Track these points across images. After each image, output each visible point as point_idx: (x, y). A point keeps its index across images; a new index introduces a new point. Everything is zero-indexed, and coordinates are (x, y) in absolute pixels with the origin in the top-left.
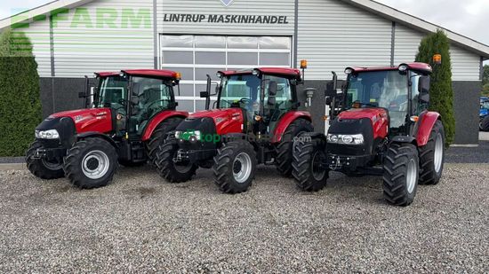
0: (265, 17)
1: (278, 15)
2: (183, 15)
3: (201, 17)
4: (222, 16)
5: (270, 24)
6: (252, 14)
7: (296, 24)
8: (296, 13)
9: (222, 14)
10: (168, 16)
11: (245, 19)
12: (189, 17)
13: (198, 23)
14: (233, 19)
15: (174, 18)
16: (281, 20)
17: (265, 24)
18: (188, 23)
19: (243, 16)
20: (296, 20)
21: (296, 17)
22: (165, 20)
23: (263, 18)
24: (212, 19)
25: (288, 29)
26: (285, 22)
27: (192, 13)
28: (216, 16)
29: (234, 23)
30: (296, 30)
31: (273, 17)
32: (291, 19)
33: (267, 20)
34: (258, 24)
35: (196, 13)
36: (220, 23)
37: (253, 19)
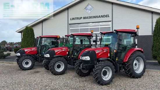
0: (101, 16)
1: (106, 15)
2: (76, 18)
3: (81, 18)
4: (87, 17)
5: (103, 18)
6: (97, 15)
7: (112, 17)
8: (112, 13)
9: (87, 16)
10: (72, 18)
11: (95, 17)
12: (78, 18)
13: (80, 20)
14: (91, 17)
15: (73, 19)
16: (107, 16)
17: (102, 18)
18: (77, 20)
19: (94, 16)
20: (112, 15)
21: (112, 14)
22: (71, 20)
23: (100, 16)
24: (84, 18)
25: (110, 19)
26: (108, 17)
27: (78, 17)
28: (85, 17)
29: (91, 19)
30: (112, 19)
31: (104, 15)
32: (110, 15)
33: (102, 16)
34: (99, 18)
35: (80, 17)
36: (87, 19)
37: (97, 17)
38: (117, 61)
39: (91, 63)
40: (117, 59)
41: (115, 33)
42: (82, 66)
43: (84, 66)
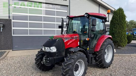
38: (88, 50)
39: (58, 56)
40: (88, 49)
41: (87, 16)
42: (45, 60)
43: (48, 60)
